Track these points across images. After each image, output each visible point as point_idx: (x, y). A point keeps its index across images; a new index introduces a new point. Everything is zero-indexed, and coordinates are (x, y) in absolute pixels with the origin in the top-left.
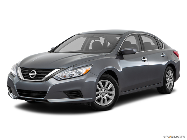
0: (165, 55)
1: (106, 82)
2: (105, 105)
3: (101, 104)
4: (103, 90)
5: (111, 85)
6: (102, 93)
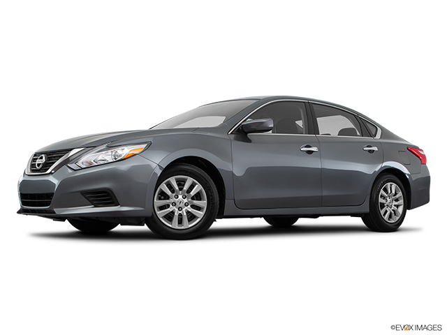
1: (186, 180)
2: (183, 228)
3: (174, 225)
4: (180, 197)
5: (198, 187)
6: (178, 204)
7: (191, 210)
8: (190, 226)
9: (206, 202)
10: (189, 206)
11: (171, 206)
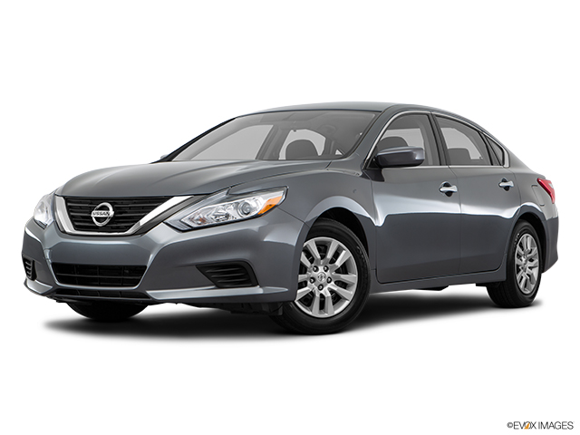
0: (510, 184)
1: (330, 243)
2: (326, 315)
3: (314, 312)
4: (321, 269)
5: (345, 255)
6: (318, 280)
7: (336, 288)
8: (336, 312)
9: (356, 276)
10: (333, 283)
11: (309, 283)
